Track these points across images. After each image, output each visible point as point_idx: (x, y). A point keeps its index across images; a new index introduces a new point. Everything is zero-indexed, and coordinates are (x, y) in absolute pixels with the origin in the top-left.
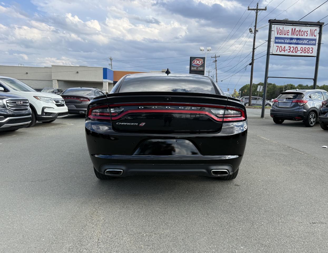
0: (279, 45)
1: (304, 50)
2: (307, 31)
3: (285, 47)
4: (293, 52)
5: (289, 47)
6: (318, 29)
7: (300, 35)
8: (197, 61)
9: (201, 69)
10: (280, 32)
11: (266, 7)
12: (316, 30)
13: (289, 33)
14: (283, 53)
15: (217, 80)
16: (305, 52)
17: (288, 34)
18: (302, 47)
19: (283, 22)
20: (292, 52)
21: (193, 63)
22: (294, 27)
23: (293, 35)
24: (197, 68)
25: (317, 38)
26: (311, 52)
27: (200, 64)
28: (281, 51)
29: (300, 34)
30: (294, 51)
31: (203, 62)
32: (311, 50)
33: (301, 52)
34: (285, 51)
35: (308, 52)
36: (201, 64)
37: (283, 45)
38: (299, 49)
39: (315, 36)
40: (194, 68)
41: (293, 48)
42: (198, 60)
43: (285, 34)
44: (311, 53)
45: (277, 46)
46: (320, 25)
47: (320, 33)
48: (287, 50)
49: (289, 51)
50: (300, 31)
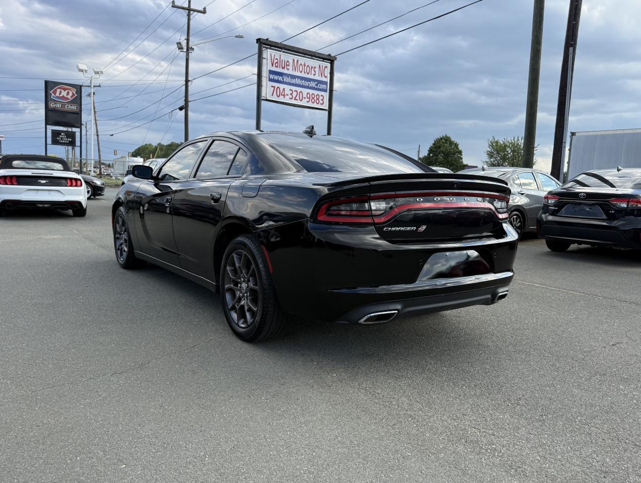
0: (276, 85)
1: (311, 98)
2: (315, 67)
3: (284, 89)
4: (297, 100)
5: (290, 90)
6: (329, 65)
7: (305, 73)
8: (62, 91)
9: (74, 108)
10: (276, 63)
11: (205, 9)
12: (326, 67)
13: (289, 65)
14: (281, 99)
15: (97, 132)
16: (313, 101)
17: (288, 67)
18: (308, 93)
19: (280, 46)
20: (295, 99)
21: (53, 95)
22: (296, 58)
23: (295, 71)
24: (63, 105)
25: (328, 80)
26: (321, 102)
27: (69, 97)
28: (278, 95)
29: (305, 71)
30: (298, 98)
31: (76, 95)
32: (322, 100)
33: (308, 100)
34: (284, 95)
35: (318, 101)
36: (72, 97)
37: (282, 86)
38: (305, 96)
39: (326, 77)
40: (56, 104)
41: (296, 92)
42: (65, 90)
43: (283, 66)
44: (321, 104)
45: (272, 87)
46: (331, 60)
47: (332, 73)
48: (287, 95)
49: (291, 96)
50: (305, 65)
